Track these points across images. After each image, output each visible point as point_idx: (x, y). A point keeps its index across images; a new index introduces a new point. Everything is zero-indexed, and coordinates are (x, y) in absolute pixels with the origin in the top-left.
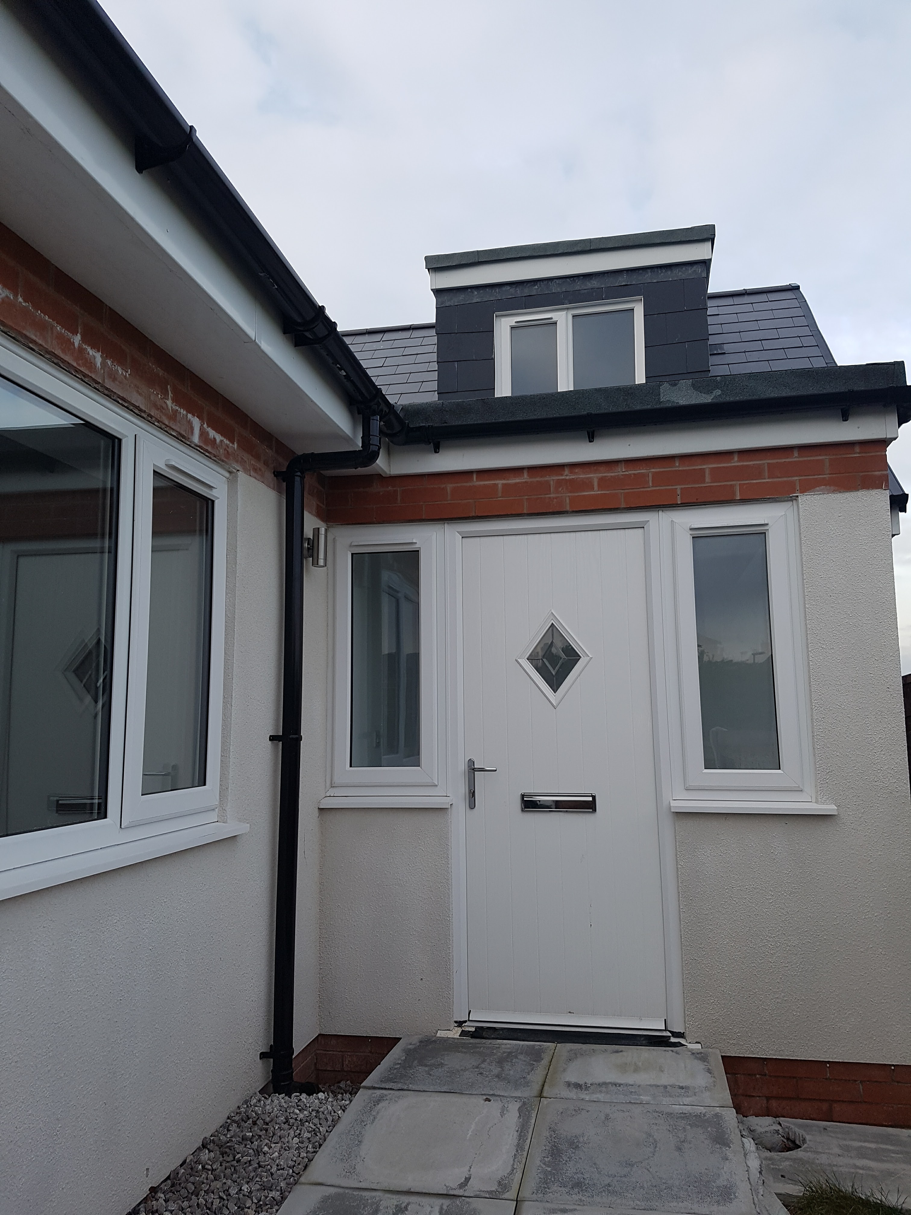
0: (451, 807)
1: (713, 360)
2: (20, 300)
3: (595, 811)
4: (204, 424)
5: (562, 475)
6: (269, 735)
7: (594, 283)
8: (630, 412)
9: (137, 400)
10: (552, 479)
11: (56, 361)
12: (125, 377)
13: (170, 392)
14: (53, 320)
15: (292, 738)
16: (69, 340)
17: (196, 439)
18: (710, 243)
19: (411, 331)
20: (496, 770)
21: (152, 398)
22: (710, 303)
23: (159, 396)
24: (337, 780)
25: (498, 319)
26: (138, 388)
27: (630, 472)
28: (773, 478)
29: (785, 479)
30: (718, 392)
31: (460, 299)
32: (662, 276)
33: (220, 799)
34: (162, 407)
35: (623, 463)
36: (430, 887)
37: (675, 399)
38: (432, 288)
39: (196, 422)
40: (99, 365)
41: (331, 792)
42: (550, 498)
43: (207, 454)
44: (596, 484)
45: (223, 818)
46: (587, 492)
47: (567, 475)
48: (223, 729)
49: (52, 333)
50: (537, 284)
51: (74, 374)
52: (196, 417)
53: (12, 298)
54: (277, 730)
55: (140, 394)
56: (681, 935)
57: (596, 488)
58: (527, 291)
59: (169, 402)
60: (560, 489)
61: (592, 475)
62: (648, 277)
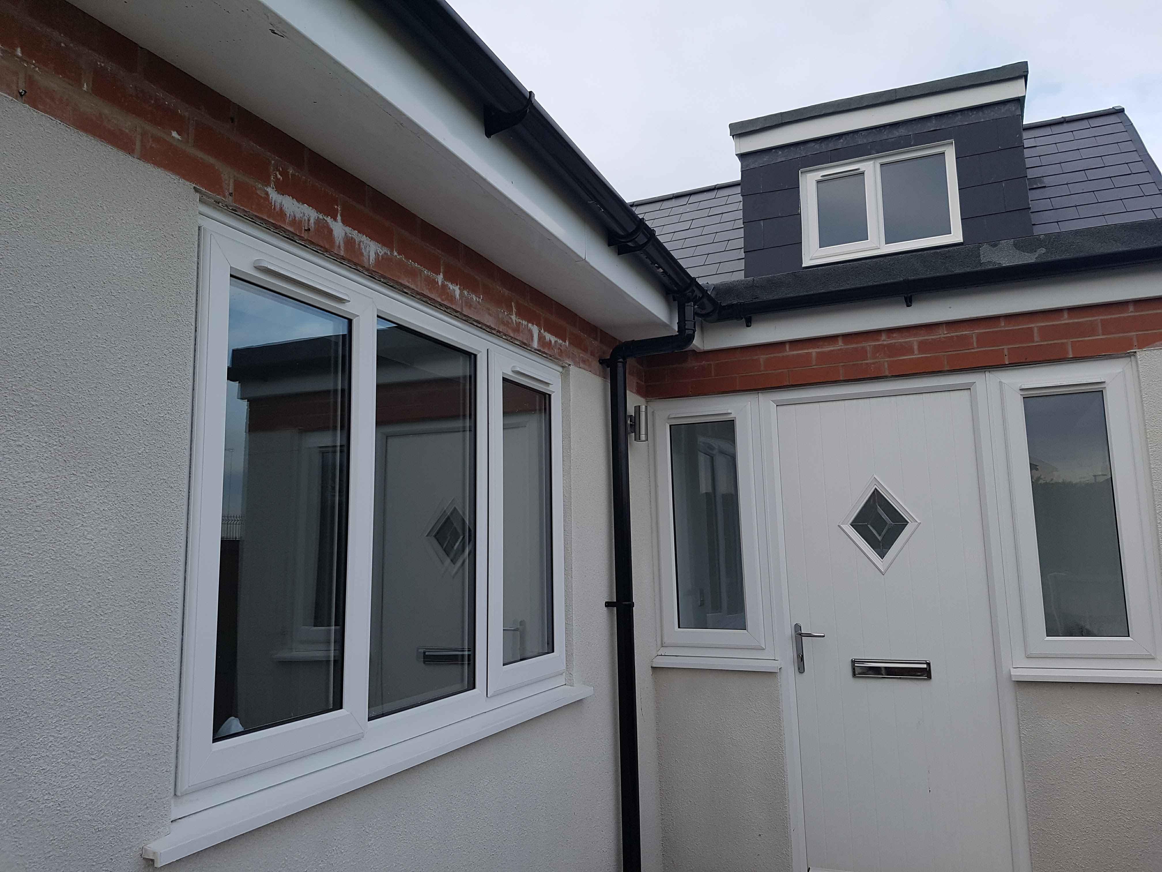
0: (780, 671)
1: (1032, 195)
2: (396, 254)
3: (931, 678)
4: (541, 330)
5: (878, 340)
6: (605, 602)
7: (902, 131)
8: (947, 276)
9: (488, 320)
10: (869, 345)
11: (424, 299)
12: (479, 302)
13: (514, 308)
14: (421, 266)
15: (626, 605)
16: (434, 280)
17: (535, 344)
18: (1023, 80)
19: (716, 191)
20: (824, 636)
21: (501, 316)
22: (1026, 135)
23: (506, 313)
24: (667, 640)
25: (804, 175)
26: (489, 310)
27: (952, 334)
28: (1108, 334)
29: (1121, 335)
30: (1043, 250)
31: (765, 159)
32: (974, 118)
33: (566, 663)
34: (508, 322)
35: (944, 326)
36: (764, 748)
37: (996, 260)
38: (737, 153)
39: (535, 329)
40: (458, 296)
41: (662, 651)
42: (867, 364)
43: (544, 355)
44: (916, 347)
45: (569, 682)
46: (907, 356)
47: (884, 340)
48: (566, 599)
49: (421, 277)
50: (842, 137)
51: (439, 307)
52: (535, 325)
53: (389, 254)
54: (611, 595)
55: (490, 315)
56: (1026, 804)
57: (916, 352)
58: (832, 146)
59: (513, 317)
60: (878, 355)
61: (911, 339)
62: (958, 121)
